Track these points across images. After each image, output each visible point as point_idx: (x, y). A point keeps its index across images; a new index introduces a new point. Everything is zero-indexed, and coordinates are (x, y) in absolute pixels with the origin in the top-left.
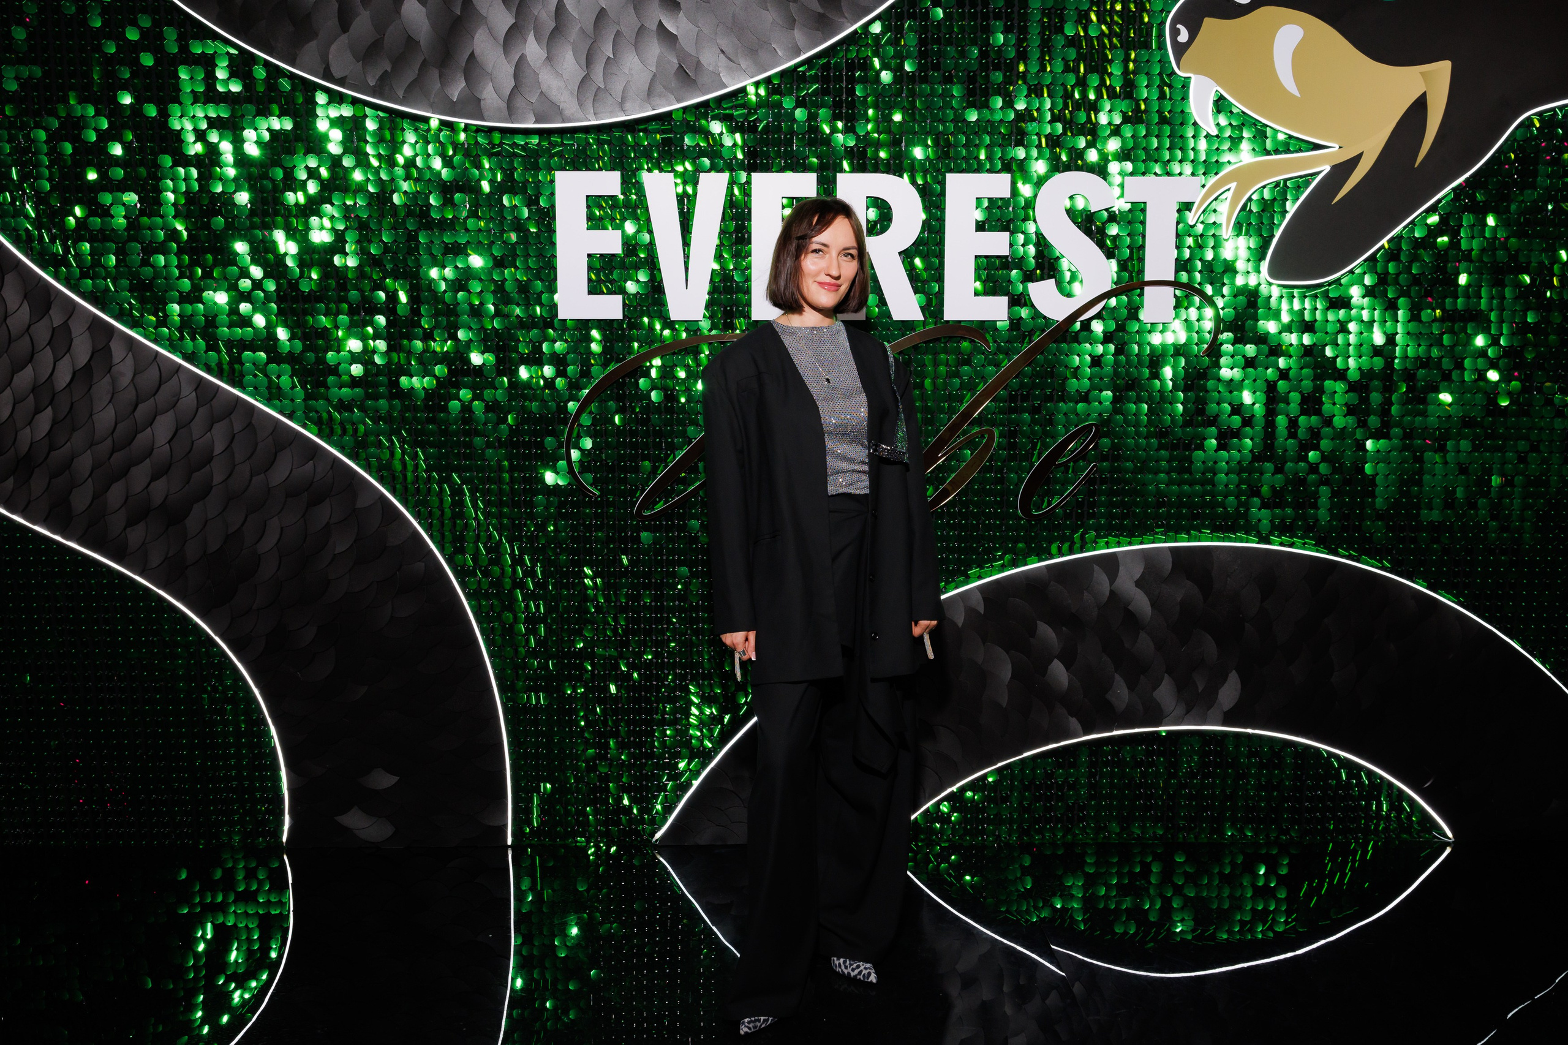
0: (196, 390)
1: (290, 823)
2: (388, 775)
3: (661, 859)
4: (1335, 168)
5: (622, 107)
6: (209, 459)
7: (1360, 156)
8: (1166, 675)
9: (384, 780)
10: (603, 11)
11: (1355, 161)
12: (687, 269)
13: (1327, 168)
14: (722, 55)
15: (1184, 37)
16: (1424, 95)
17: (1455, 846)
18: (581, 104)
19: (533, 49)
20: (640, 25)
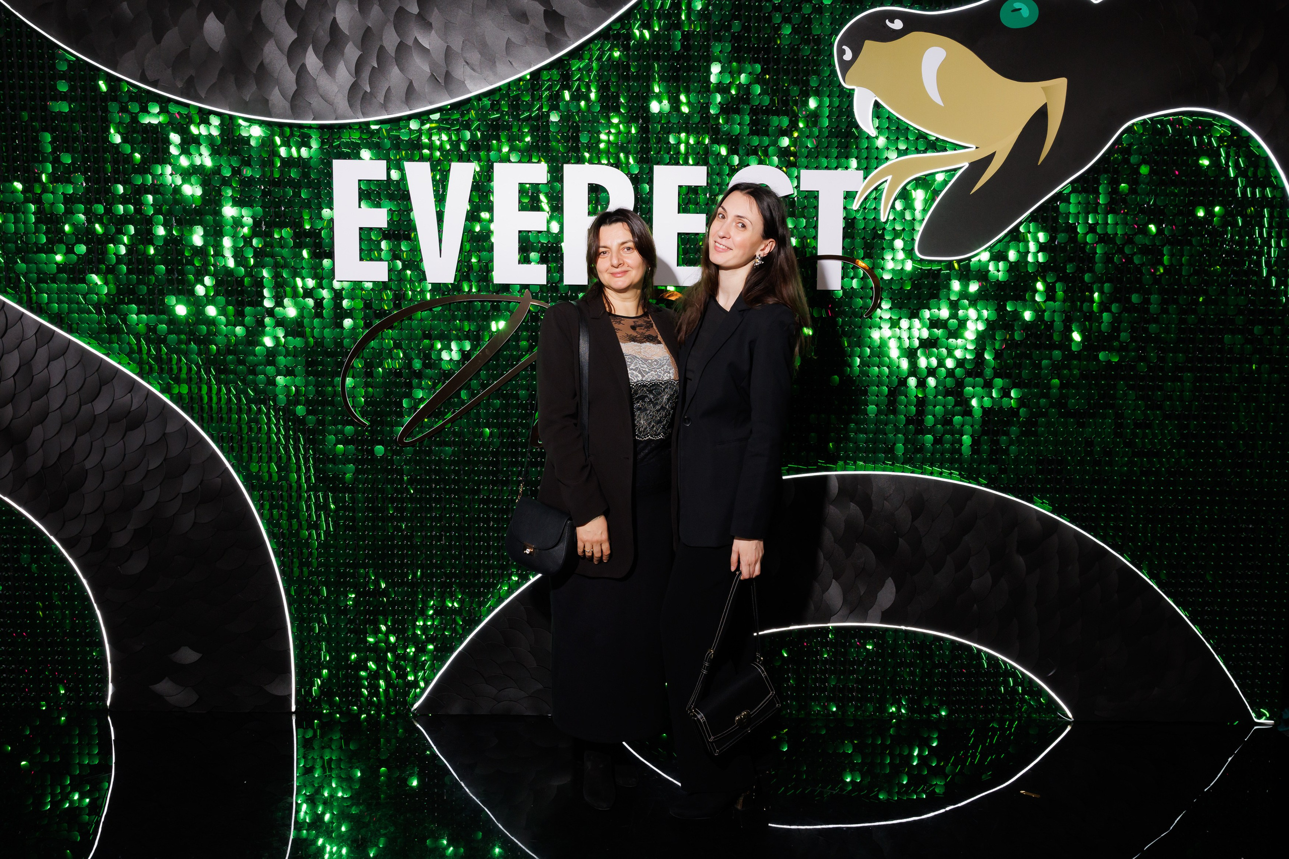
0: (35, 334)
1: (113, 690)
2: (193, 652)
3: (418, 726)
4: (971, 164)
5: (385, 107)
6: (46, 390)
7: (993, 155)
8: (834, 580)
9: (188, 656)
10: (368, 30)
11: (989, 159)
12: (440, 241)
13: (966, 165)
14: (467, 66)
15: (848, 56)
16: (1045, 105)
17: (1075, 724)
18: (351, 106)
19: (312, 61)
20: (399, 40)
